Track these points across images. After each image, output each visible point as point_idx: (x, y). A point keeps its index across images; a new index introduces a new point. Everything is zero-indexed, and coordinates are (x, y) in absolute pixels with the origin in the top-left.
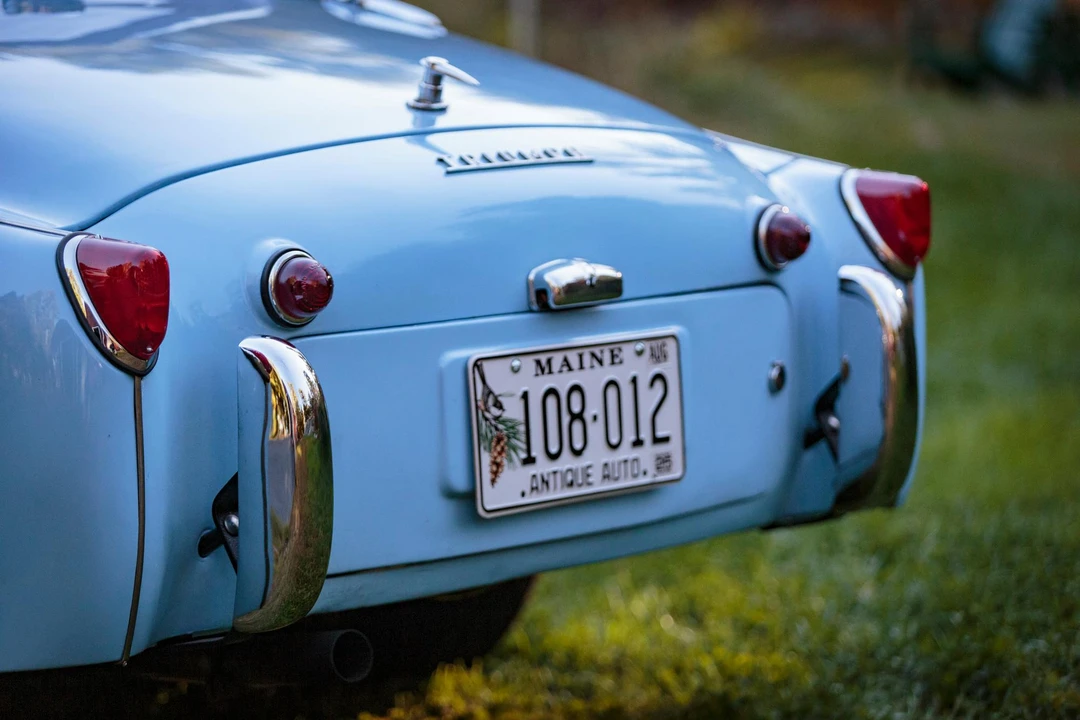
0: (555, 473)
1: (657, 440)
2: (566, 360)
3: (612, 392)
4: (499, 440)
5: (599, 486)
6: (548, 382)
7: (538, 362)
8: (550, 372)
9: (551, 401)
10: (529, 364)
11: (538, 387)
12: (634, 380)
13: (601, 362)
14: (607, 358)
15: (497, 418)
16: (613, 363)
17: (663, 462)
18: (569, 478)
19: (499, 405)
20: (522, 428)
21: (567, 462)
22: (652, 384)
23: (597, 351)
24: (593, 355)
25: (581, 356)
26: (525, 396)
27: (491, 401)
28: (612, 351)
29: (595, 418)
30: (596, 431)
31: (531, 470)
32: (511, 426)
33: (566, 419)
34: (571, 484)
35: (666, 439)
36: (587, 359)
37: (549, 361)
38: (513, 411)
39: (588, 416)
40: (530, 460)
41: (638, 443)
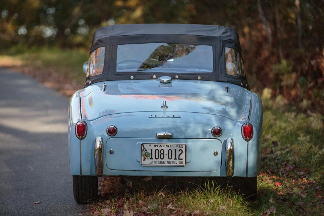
0: (157, 161)
1: (179, 159)
2: (161, 145)
3: (170, 151)
4: (146, 155)
5: (166, 164)
6: (156, 148)
7: (155, 145)
8: (157, 147)
9: (157, 151)
10: (153, 146)
11: (154, 149)
12: (175, 150)
13: (168, 147)
14: (170, 146)
15: (146, 152)
16: (171, 147)
17: (180, 163)
18: (160, 162)
19: (146, 150)
20: (151, 154)
21: (159, 159)
22: (179, 151)
23: (168, 145)
24: (167, 145)
25: (164, 145)
26: (152, 150)
27: (144, 150)
28: (171, 145)
30: (166, 157)
31: (152, 160)
32: (149, 154)
33: (160, 154)
34: (160, 163)
35: (182, 159)
36: (165, 146)
37: (157, 145)
38: (149, 151)
39: (165, 154)
40: (152, 159)
41: (175, 159)
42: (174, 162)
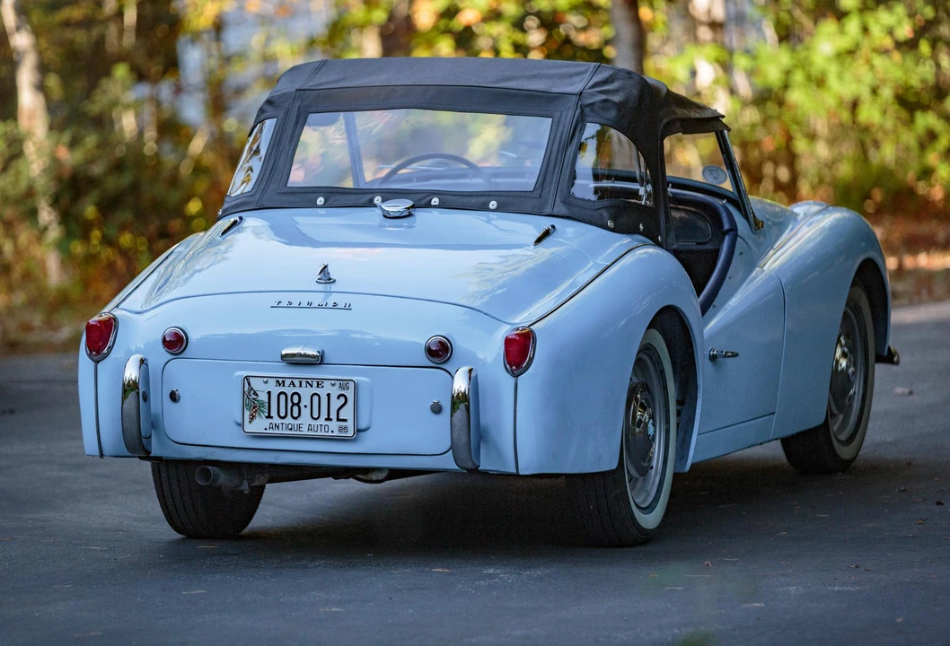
0: (282, 423)
1: (338, 420)
2: (292, 382)
3: (316, 398)
4: (254, 407)
5: (305, 432)
6: (281, 389)
7: (278, 381)
8: (284, 385)
9: (283, 397)
10: (273, 382)
11: (275, 391)
12: (329, 395)
13: (312, 386)
14: (315, 384)
15: (254, 399)
16: (318, 387)
17: (342, 429)
18: (290, 427)
19: (255, 394)
20: (267, 404)
21: (289, 420)
22: (338, 397)
23: (310, 381)
24: (307, 382)
25: (301, 382)
26: (269, 393)
27: (252, 392)
28: (318, 383)
29: (306, 406)
30: (306, 412)
31: (270, 421)
32: (262, 403)
33: (290, 404)
34: (291, 429)
35: (345, 420)
36: (304, 383)
37: (283, 382)
38: (263, 397)
39: (302, 405)
40: (269, 417)
41: (328, 419)
42: (326, 427)
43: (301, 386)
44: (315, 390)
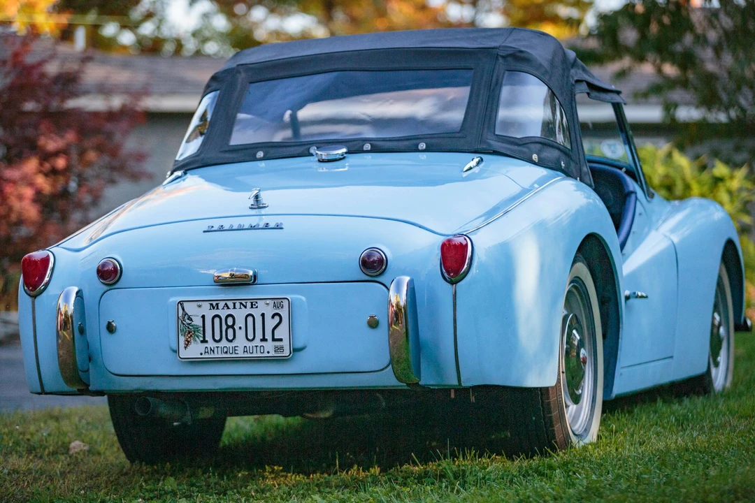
0: (218, 347)
1: (274, 340)
2: (226, 304)
3: (250, 320)
4: (189, 333)
5: (241, 354)
6: (215, 312)
7: (211, 304)
8: (218, 308)
9: (217, 320)
10: (207, 305)
11: (209, 314)
12: (263, 315)
13: (245, 307)
14: (249, 305)
15: (189, 324)
16: (252, 307)
17: (277, 349)
18: (225, 350)
19: (190, 319)
20: (202, 329)
21: (224, 343)
22: (273, 317)
23: (243, 302)
24: (241, 303)
25: (234, 304)
26: (203, 317)
27: (186, 318)
28: (252, 303)
29: (240, 328)
30: (240, 334)
31: (206, 345)
32: (196, 328)
33: (224, 327)
34: (226, 352)
35: (281, 340)
36: (238, 305)
37: (217, 304)
38: (197, 322)
39: (236, 327)
40: (204, 341)
41: (264, 340)
42: (262, 348)
43: (234, 308)
44: (249, 311)
